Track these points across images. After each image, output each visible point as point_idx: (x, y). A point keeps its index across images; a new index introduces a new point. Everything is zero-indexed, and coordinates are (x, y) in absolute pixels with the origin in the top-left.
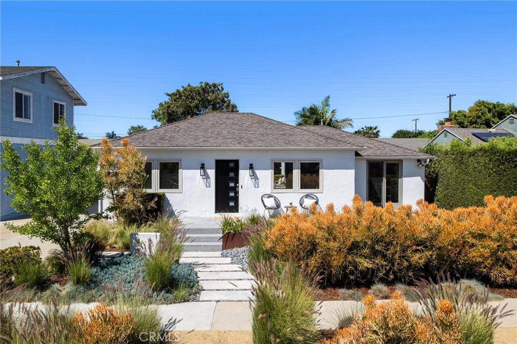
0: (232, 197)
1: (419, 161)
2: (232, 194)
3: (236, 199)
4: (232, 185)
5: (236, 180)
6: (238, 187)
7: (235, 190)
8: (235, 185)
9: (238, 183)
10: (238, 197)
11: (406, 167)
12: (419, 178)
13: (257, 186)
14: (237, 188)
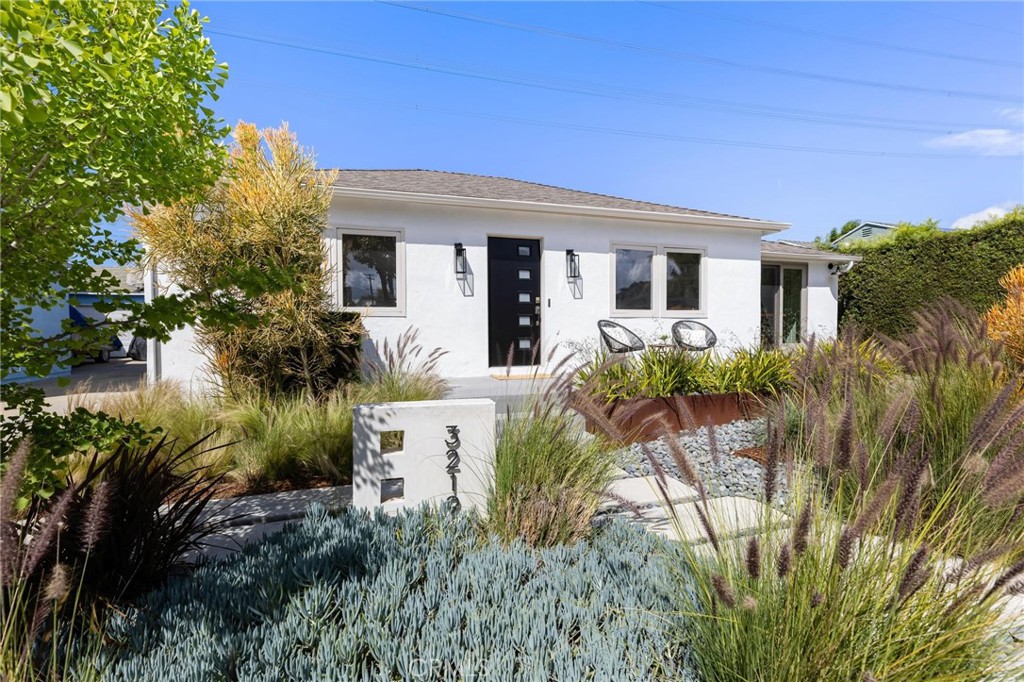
0: (525, 327)
1: (831, 266)
2: (525, 321)
3: (534, 333)
4: (524, 298)
5: (534, 287)
6: (539, 305)
7: (533, 310)
8: (533, 299)
9: (539, 296)
10: (539, 327)
11: (813, 274)
12: (827, 290)
13: (578, 295)
14: (537, 308)
